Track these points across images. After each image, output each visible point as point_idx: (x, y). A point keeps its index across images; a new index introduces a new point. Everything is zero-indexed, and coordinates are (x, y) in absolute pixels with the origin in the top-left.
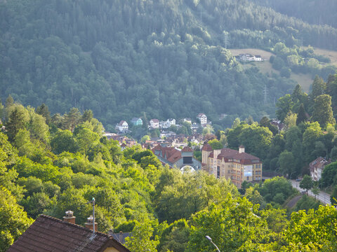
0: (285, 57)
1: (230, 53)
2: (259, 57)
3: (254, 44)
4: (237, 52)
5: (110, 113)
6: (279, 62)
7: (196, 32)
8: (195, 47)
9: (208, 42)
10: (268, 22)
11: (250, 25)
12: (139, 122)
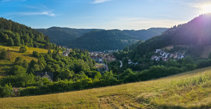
0: (130, 41)
1: (121, 40)
2: (126, 41)
3: (126, 39)
4: (123, 40)
5: (103, 49)
6: (129, 42)
7: (117, 37)
8: (116, 39)
9: (118, 39)
10: (128, 36)
11: (125, 36)
12: (107, 51)
